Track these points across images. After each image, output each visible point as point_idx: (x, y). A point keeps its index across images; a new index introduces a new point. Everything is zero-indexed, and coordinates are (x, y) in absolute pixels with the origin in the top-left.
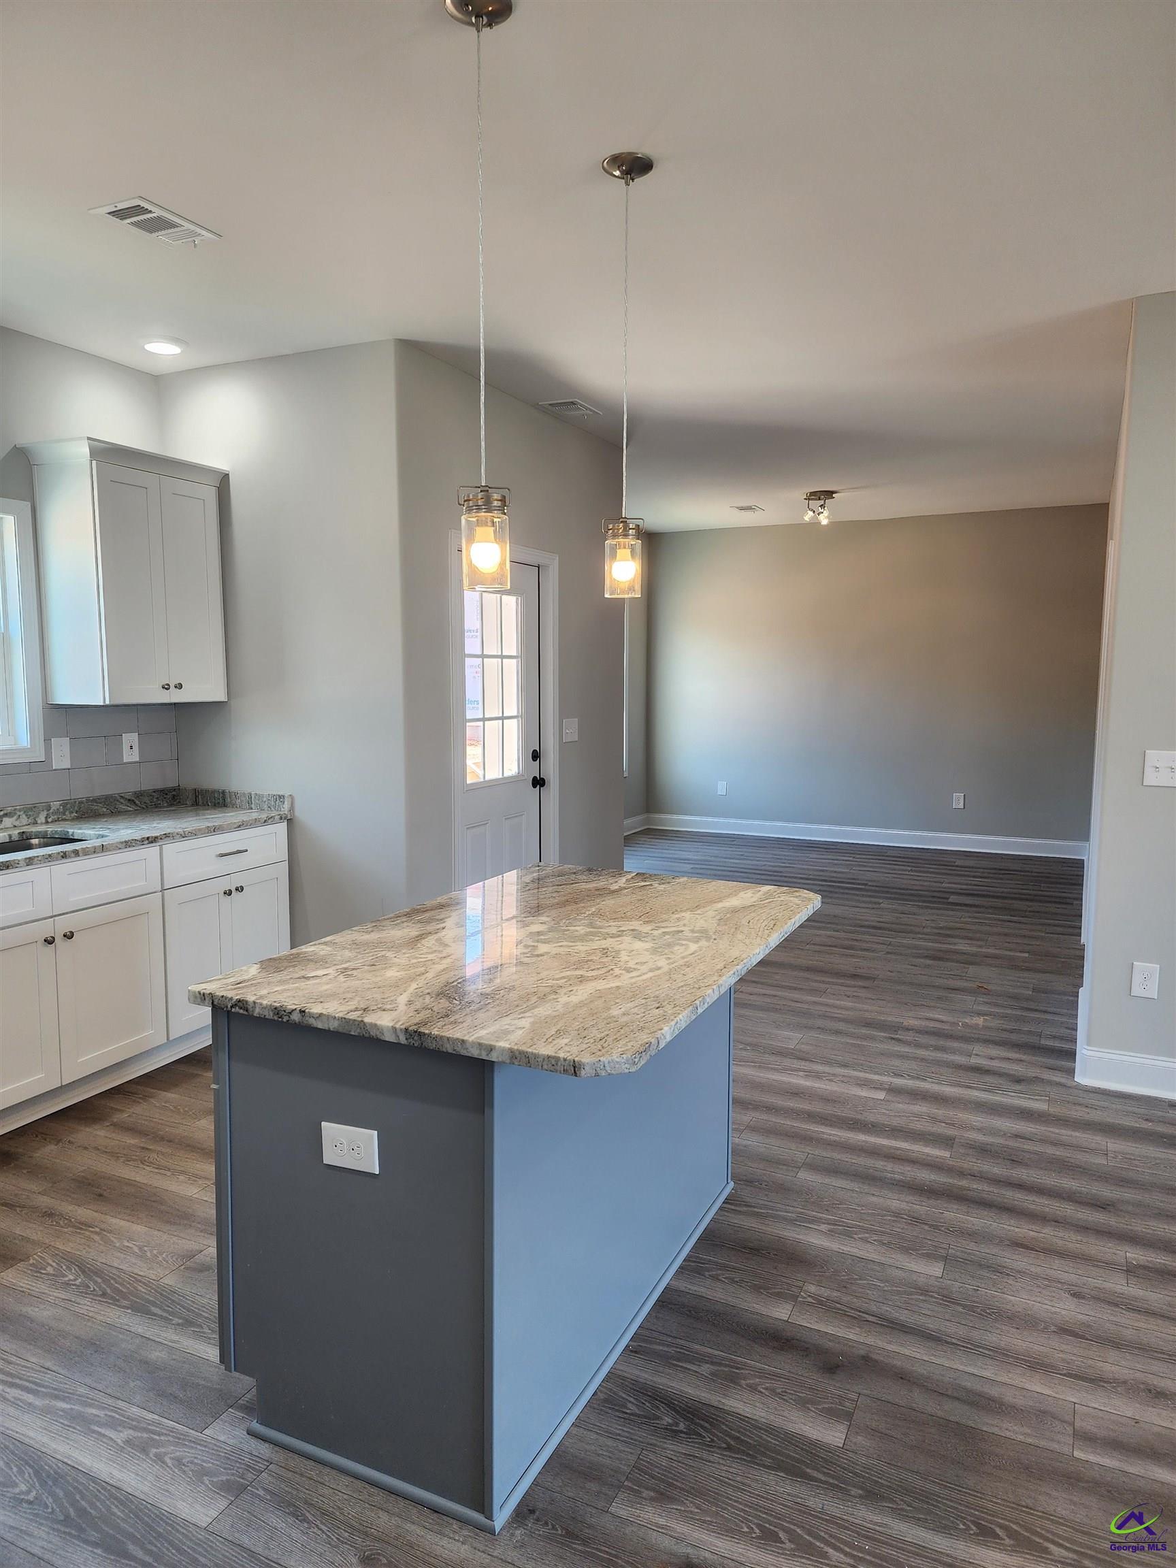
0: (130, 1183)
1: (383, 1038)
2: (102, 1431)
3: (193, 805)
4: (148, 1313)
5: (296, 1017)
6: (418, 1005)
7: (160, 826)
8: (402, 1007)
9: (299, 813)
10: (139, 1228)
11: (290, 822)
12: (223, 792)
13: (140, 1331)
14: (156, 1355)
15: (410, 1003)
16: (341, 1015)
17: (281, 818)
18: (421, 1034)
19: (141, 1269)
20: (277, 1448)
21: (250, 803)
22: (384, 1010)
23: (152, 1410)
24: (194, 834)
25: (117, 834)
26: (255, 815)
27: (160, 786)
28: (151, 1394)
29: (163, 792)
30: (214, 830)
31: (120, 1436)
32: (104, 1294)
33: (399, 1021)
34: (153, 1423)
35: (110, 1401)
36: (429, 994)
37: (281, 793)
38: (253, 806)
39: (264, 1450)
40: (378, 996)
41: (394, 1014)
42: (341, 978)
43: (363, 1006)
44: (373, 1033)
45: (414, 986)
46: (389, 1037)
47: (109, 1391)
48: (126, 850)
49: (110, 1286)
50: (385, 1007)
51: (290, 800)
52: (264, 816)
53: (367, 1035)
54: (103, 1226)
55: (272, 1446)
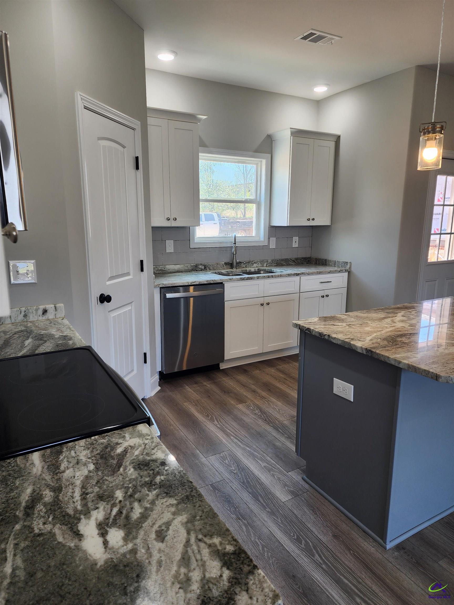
0: (278, 388)
1: (357, 350)
2: (258, 461)
3: (315, 264)
4: (277, 430)
5: (326, 337)
6: (374, 341)
7: (301, 270)
8: (367, 341)
9: (353, 269)
10: (279, 404)
11: (349, 272)
12: (326, 260)
13: (274, 435)
14: (278, 444)
15: (371, 340)
16: (342, 339)
17: (346, 271)
18: (372, 352)
19: (278, 416)
20: (311, 487)
21: (335, 264)
22: (360, 341)
23: (274, 460)
24: (312, 274)
25: (287, 271)
26: (336, 269)
27: (304, 256)
28: (274, 455)
29: (305, 259)
30: (320, 273)
31: (263, 464)
32: (266, 420)
33: (364, 345)
34: (273, 464)
35: (262, 453)
36: (380, 338)
37: (347, 261)
38: (336, 266)
39: (307, 486)
40: (359, 336)
41: (363, 343)
42: (347, 327)
43: (352, 338)
44: (354, 348)
45: (375, 334)
46: (359, 351)
47: (262, 450)
48: (288, 277)
49: (268, 418)
50: (360, 340)
51: (350, 264)
52: (339, 269)
53: (351, 348)
54: (269, 400)
55: (309, 486)
